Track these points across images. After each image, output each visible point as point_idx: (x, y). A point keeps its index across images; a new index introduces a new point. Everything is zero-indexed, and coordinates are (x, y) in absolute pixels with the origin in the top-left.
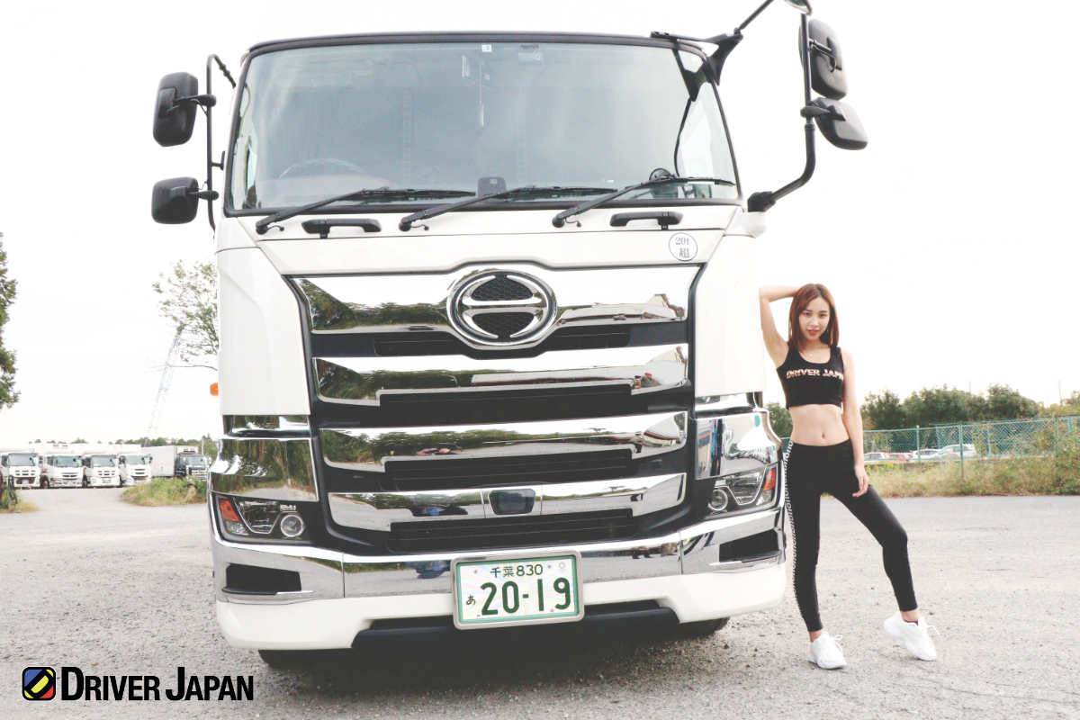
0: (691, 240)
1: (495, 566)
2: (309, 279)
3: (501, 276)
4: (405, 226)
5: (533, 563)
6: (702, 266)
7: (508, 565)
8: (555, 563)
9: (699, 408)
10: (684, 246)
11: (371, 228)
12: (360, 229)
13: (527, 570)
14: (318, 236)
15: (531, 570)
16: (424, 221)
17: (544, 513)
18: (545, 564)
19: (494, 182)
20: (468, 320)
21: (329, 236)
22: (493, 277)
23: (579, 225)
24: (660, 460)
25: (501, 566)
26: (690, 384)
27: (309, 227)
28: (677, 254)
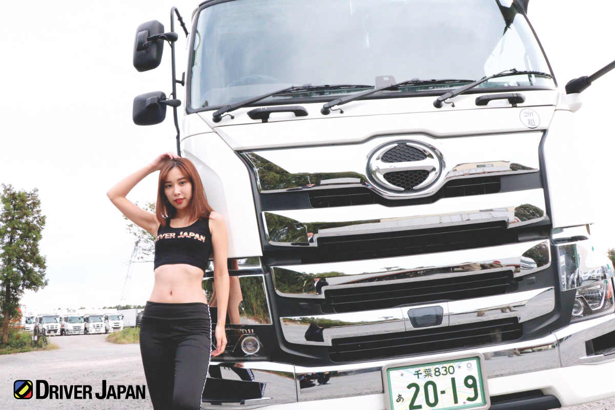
0: (534, 113)
1: (417, 369)
3: (402, 143)
4: (325, 111)
5: (447, 365)
6: (544, 131)
7: (427, 368)
8: (464, 364)
9: (555, 236)
10: (530, 118)
11: (301, 113)
12: (292, 114)
13: (442, 371)
14: (260, 121)
15: (445, 370)
16: (340, 106)
17: (450, 325)
18: (455, 365)
19: (386, 79)
20: (380, 177)
21: (269, 120)
22: (396, 145)
23: (453, 106)
24: (534, 278)
25: (422, 369)
26: (548, 218)
27: (253, 115)
28: (526, 122)
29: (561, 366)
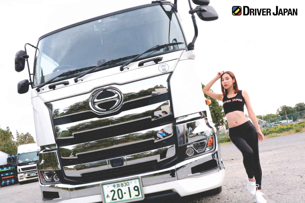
0: (166, 65)
1: (114, 184)
2: (51, 103)
3: (105, 90)
4: (76, 81)
5: (126, 182)
6: (171, 73)
7: (118, 183)
8: (133, 181)
9: (177, 121)
10: (164, 68)
11: (66, 84)
12: (63, 85)
13: (124, 185)
14: (52, 89)
15: (125, 184)
16: (81, 78)
17: (127, 165)
18: (129, 182)
19: (102, 61)
20: (97, 107)
21: (55, 89)
22: (102, 91)
23: (128, 69)
25: (116, 184)
26: (172, 113)
27: (50, 87)
29: (178, 180)
